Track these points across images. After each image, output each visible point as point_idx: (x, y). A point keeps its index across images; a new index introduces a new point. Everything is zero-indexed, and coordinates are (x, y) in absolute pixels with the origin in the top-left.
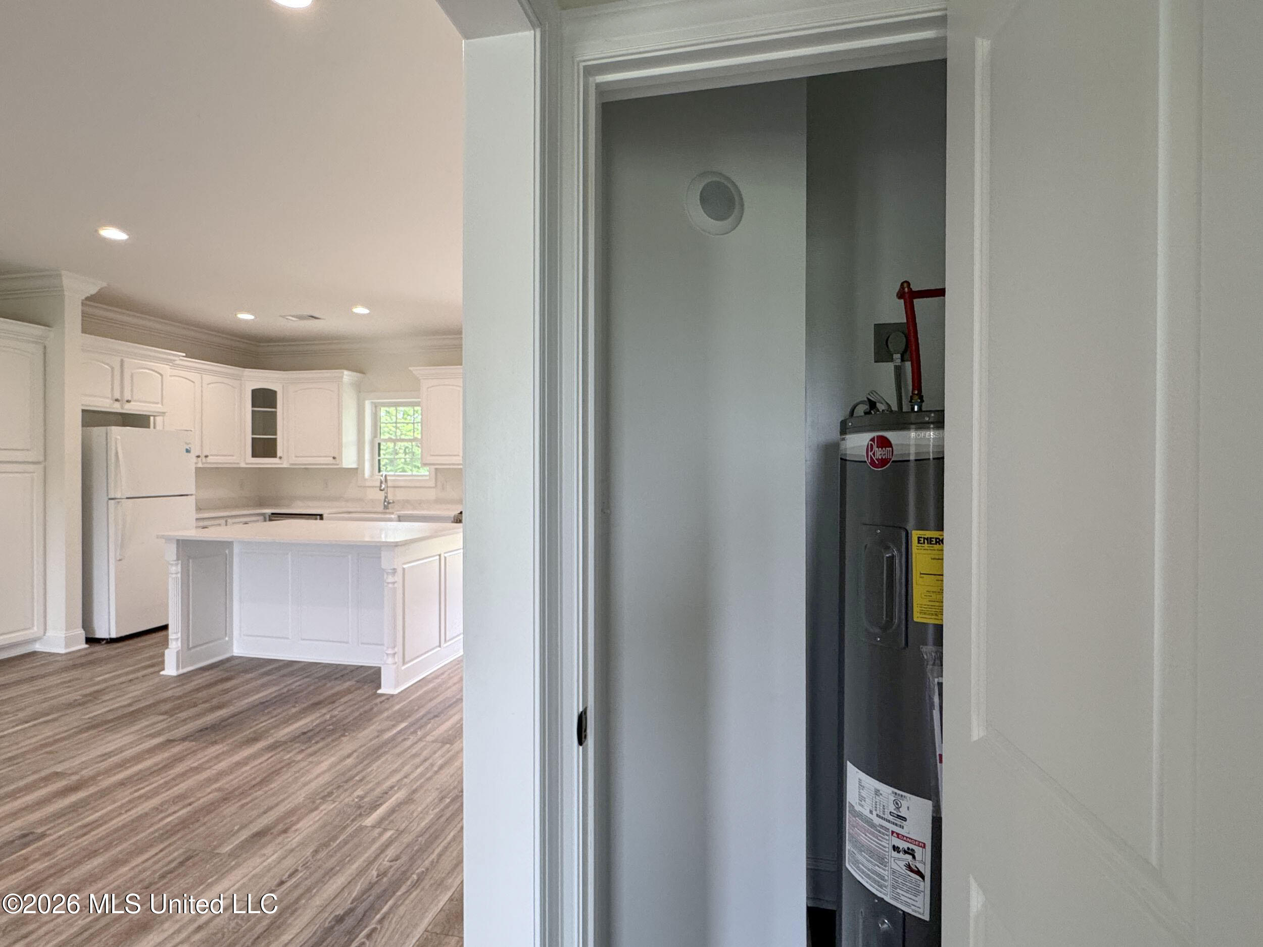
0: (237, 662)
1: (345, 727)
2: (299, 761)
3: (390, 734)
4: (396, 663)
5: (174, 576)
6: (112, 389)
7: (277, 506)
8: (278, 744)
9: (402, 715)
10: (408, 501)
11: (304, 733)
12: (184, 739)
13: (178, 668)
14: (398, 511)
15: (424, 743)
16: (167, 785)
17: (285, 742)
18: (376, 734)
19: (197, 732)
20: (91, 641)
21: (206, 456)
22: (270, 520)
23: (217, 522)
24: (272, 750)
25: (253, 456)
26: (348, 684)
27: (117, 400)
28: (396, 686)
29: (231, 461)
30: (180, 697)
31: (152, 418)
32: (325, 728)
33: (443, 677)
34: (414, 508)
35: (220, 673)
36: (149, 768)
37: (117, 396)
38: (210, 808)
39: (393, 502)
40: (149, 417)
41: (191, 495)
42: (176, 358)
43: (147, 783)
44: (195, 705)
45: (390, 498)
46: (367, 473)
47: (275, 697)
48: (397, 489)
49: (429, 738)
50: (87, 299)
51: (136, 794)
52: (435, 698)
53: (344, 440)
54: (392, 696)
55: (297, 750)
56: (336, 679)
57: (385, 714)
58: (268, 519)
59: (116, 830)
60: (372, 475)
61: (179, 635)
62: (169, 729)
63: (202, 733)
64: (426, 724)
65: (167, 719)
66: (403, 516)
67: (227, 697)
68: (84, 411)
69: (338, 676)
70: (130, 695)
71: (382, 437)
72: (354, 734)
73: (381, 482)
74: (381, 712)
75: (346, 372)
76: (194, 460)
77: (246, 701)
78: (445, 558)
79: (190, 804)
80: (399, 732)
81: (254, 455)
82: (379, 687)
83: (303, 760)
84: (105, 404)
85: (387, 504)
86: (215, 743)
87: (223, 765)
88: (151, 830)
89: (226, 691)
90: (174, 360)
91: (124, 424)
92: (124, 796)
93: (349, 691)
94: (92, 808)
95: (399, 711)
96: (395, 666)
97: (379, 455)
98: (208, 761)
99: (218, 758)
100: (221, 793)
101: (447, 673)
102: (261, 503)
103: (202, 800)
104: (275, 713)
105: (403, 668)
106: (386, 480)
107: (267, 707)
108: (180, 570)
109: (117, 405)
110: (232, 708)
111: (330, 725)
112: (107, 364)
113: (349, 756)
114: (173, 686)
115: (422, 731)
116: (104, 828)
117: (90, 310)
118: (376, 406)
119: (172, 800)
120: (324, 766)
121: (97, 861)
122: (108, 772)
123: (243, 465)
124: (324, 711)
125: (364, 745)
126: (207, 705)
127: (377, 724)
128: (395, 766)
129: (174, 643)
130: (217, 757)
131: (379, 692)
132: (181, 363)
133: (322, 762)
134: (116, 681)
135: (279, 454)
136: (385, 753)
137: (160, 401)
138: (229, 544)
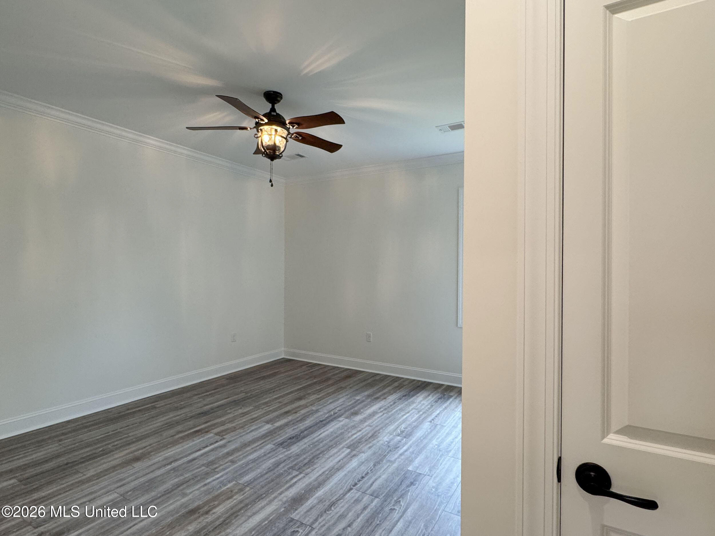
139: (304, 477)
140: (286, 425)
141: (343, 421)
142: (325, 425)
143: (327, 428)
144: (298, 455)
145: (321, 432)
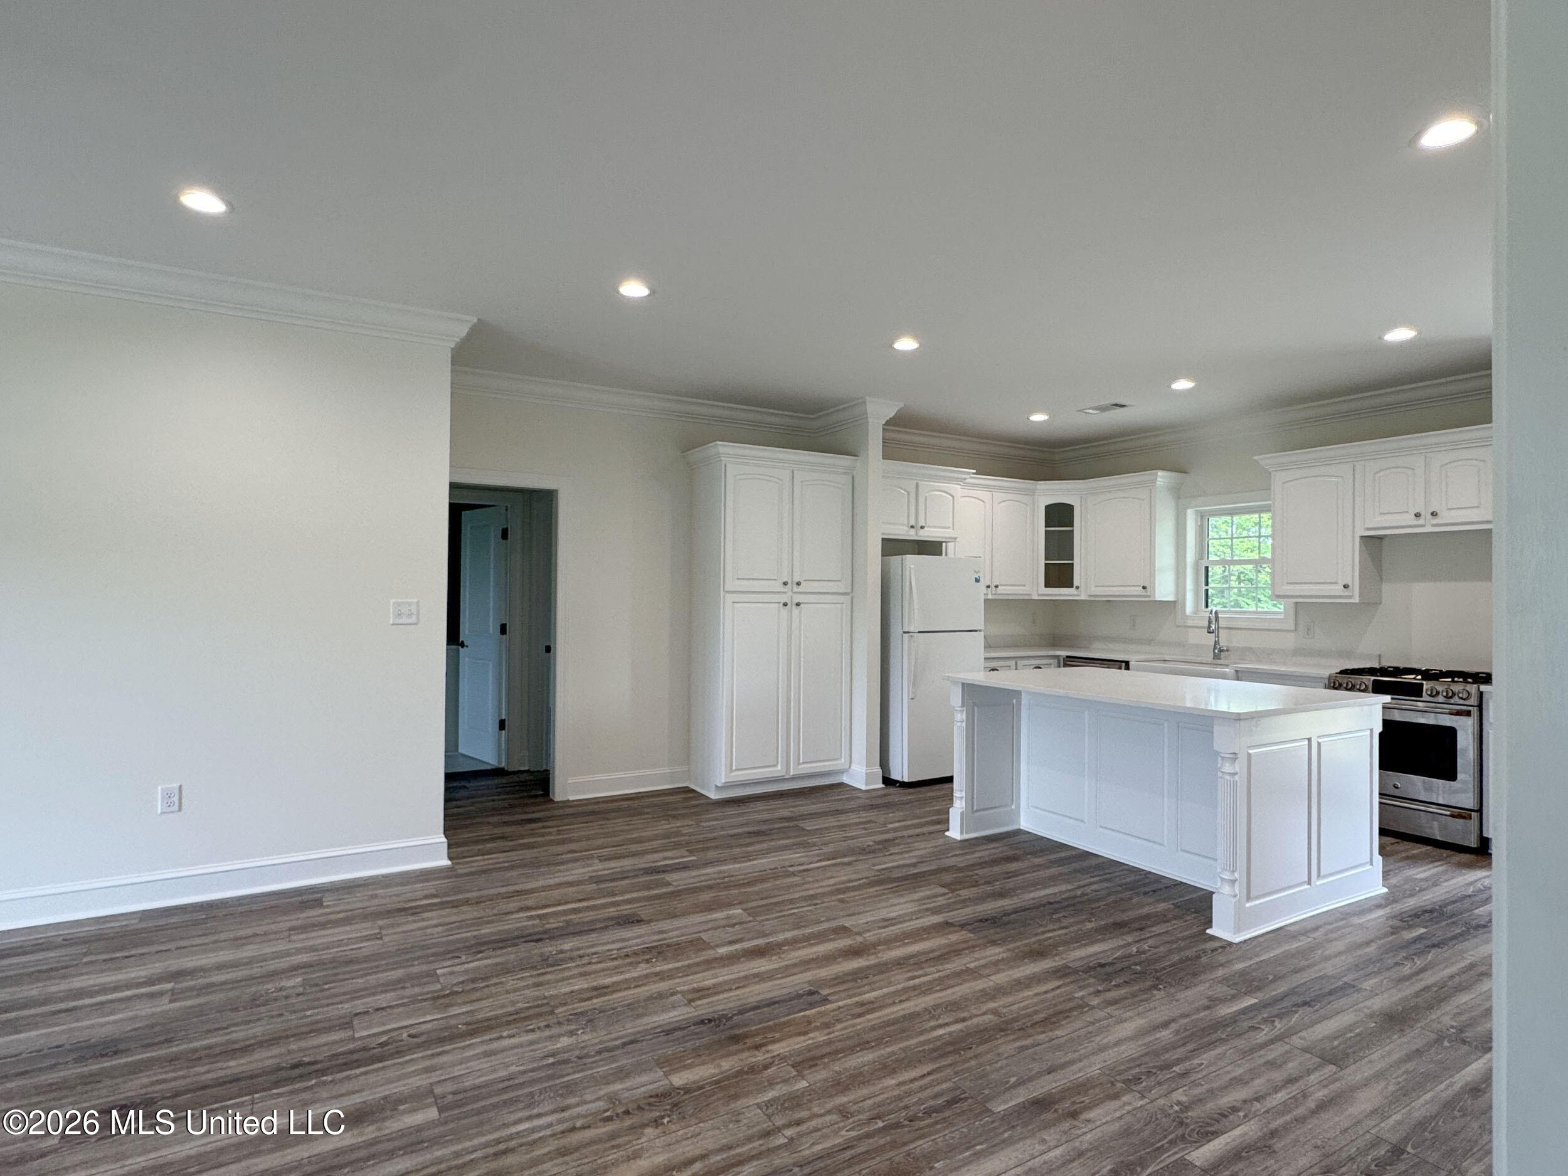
0: (1023, 838)
1: (1159, 974)
2: (1093, 1008)
3: (1229, 1011)
4: (1235, 896)
5: (959, 724)
6: (908, 516)
7: (1072, 647)
8: (1067, 971)
9: (1248, 982)
10: (1250, 650)
11: (1102, 966)
12: (963, 926)
13: (962, 833)
14: (1235, 663)
15: (1287, 1047)
16: (943, 983)
17: (1076, 971)
18: (1205, 1002)
19: (977, 922)
20: (888, 781)
21: (996, 587)
22: (1065, 665)
23: (1008, 663)
24: (1060, 977)
25: (1046, 586)
26: (1162, 906)
27: (912, 527)
28: (1238, 930)
29: (1021, 592)
30: (961, 870)
31: (944, 544)
32: (1129, 967)
33: (1317, 935)
34: (1260, 661)
35: (1004, 848)
36: (925, 953)
37: (912, 523)
38: (985, 1035)
39: (1228, 650)
40: (940, 543)
41: (980, 631)
42: (967, 476)
43: (920, 972)
44: (976, 884)
45: (1223, 643)
46: (1189, 608)
47: (1066, 899)
48: (1234, 632)
49: (1296, 1040)
50: (888, 423)
51: (911, 983)
52: (1303, 969)
53: (1158, 564)
54: (1230, 944)
55: (1091, 990)
56: (1145, 893)
57: (1220, 972)
58: (1062, 664)
59: (889, 1023)
60: (1197, 610)
61: (964, 794)
62: (949, 907)
63: (982, 924)
64: (1290, 1012)
65: (947, 893)
66: (1242, 672)
67: (1011, 884)
68: (883, 540)
69: (1147, 889)
70: (917, 853)
71: (1212, 558)
72: (1172, 990)
73: (1210, 622)
74: (1212, 967)
75: (1160, 473)
76: (984, 590)
77: (1032, 895)
78: (1319, 744)
79: (964, 1020)
80: (1244, 1011)
81: (1048, 585)
82: (1209, 923)
83: (1099, 1007)
84: (902, 532)
85: (1219, 652)
86: (994, 943)
87: (1001, 978)
88: (922, 1038)
89: (1009, 875)
90: (965, 479)
91: (920, 553)
92: (900, 980)
93: (1162, 918)
94: (870, 984)
95: (1243, 973)
96: (1233, 900)
97: (1207, 584)
98: (985, 966)
99: (997, 965)
100: (997, 1018)
101: (1322, 931)
102: (1055, 641)
103: (975, 1021)
104: (1065, 922)
105: (1248, 905)
106: (1217, 618)
107: (1056, 911)
108: (964, 717)
109: (912, 532)
110: (1015, 900)
111: (1136, 964)
112: (905, 490)
113: (1165, 1025)
114: (957, 853)
115: (1284, 1021)
116: (877, 1014)
117: (889, 435)
118: (1203, 517)
119: (944, 1006)
120: (1128, 1028)
121: (868, 1057)
122: (889, 942)
123: (1035, 597)
124: (1129, 939)
125: (1187, 1016)
126: (988, 888)
127: (1208, 985)
128: (1239, 1071)
129: (959, 802)
130: (996, 963)
131: (1208, 931)
132: (973, 481)
133: (1125, 1021)
134: (905, 833)
135: (1076, 583)
136: (1221, 1041)
137: (951, 525)
138: (1017, 694)
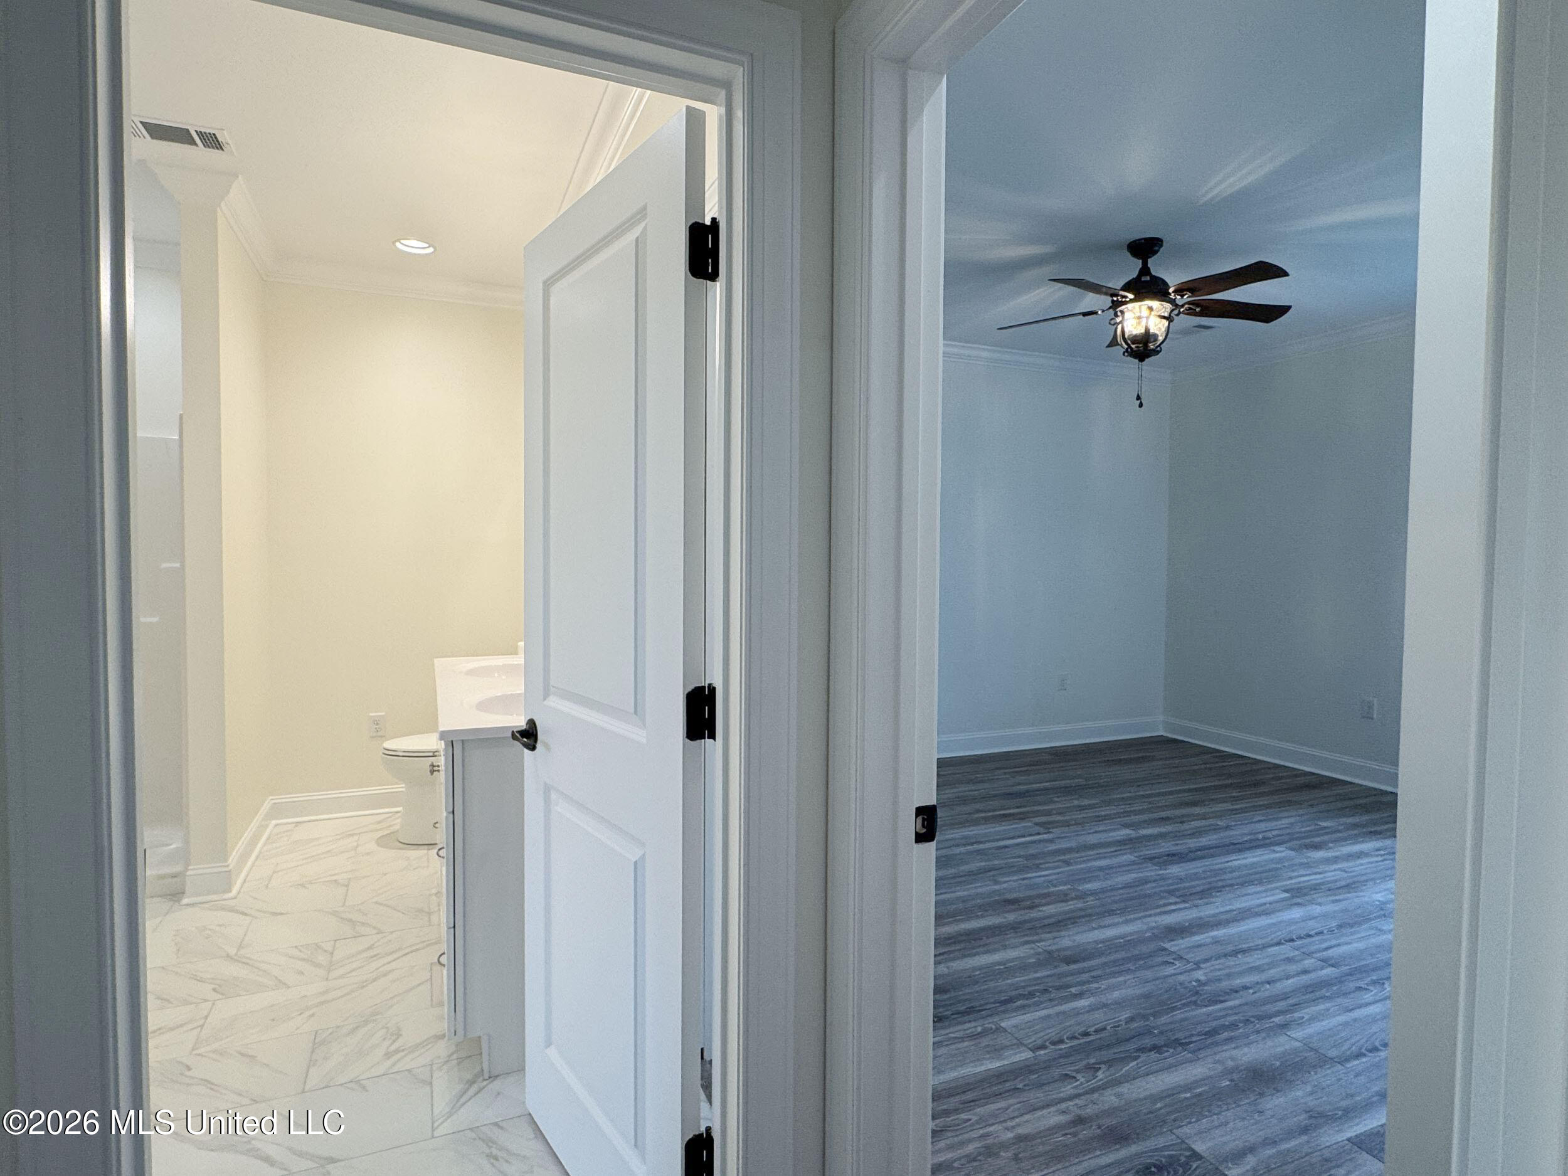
139: (1190, 908)
140: (1162, 836)
141: (1281, 852)
142: (1240, 851)
143: (1246, 856)
144: (1181, 879)
145: (1232, 859)
